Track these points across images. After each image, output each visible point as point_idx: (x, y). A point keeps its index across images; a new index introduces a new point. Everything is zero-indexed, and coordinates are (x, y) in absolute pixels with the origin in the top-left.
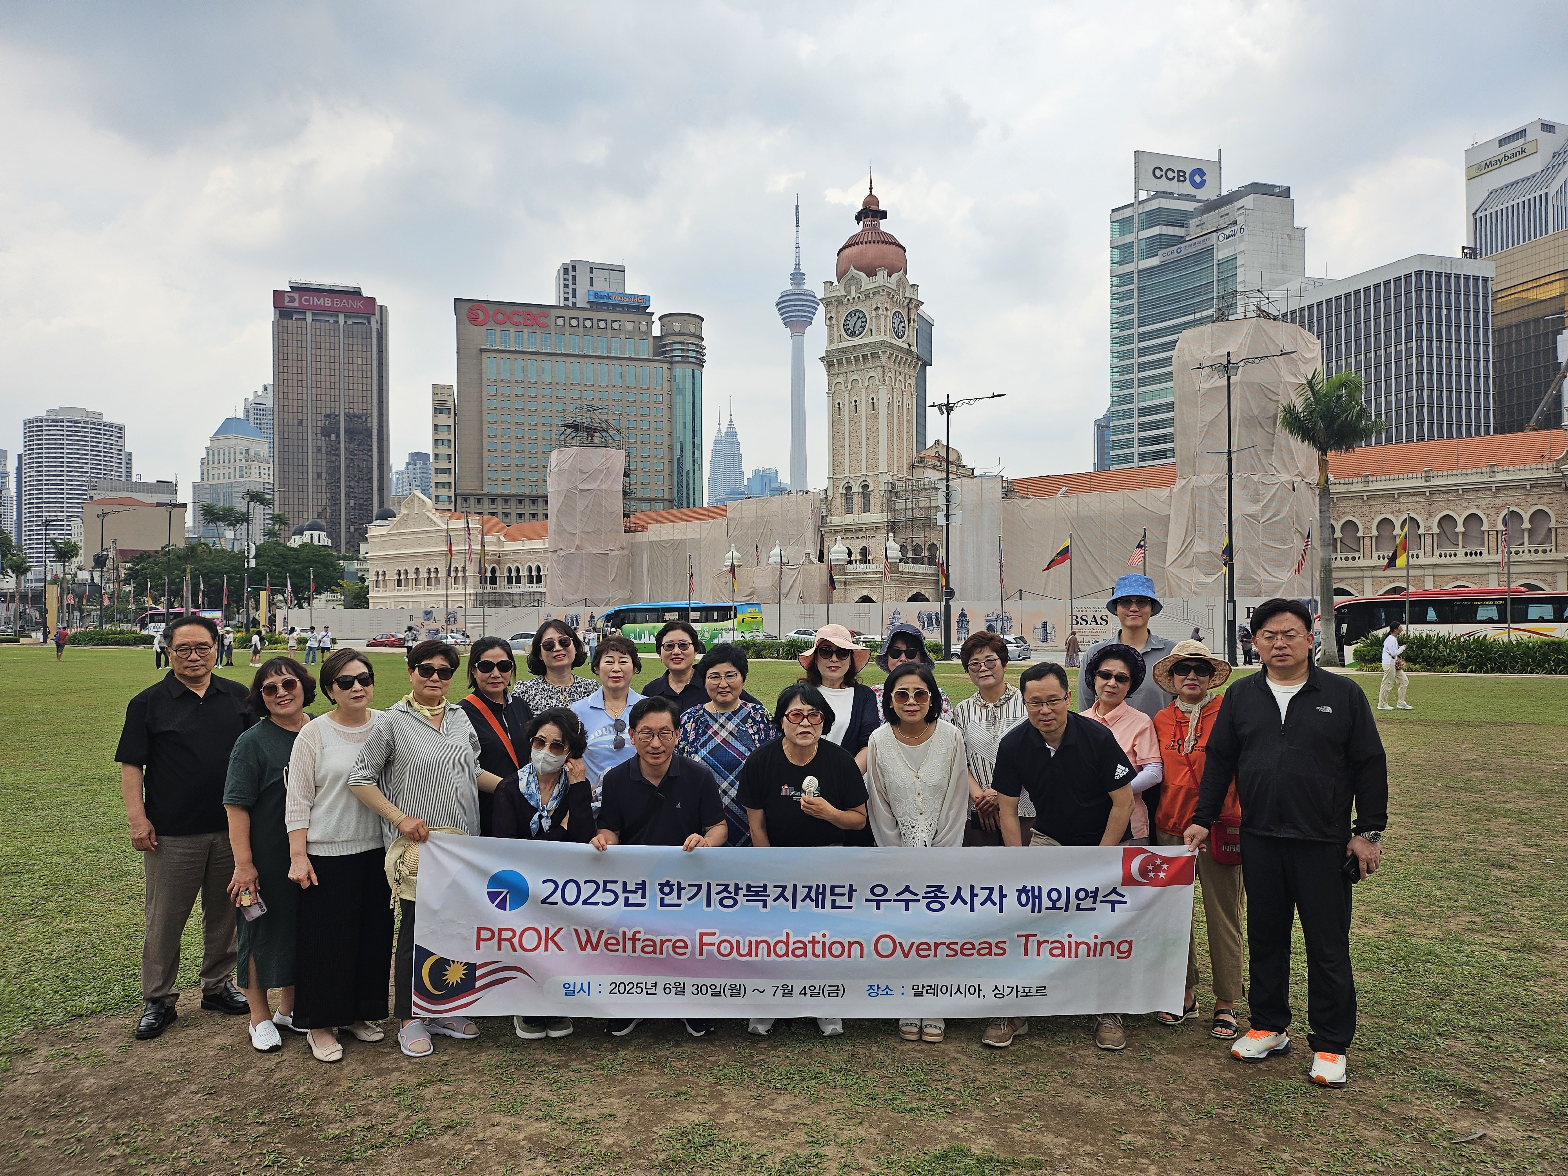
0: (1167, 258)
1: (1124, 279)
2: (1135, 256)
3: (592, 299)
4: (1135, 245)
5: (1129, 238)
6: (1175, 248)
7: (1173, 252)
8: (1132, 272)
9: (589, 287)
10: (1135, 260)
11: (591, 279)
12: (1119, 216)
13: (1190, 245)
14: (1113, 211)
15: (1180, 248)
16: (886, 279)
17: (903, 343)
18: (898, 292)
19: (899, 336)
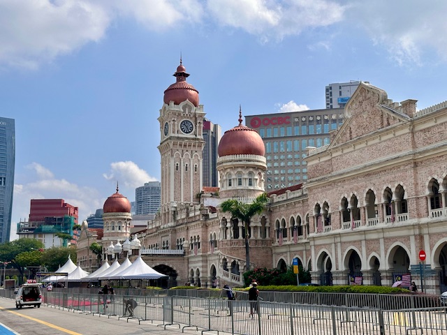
3: (340, 102)
9: (339, 96)
11: (340, 92)
16: (172, 106)
17: (190, 136)
18: (185, 111)
19: (187, 133)
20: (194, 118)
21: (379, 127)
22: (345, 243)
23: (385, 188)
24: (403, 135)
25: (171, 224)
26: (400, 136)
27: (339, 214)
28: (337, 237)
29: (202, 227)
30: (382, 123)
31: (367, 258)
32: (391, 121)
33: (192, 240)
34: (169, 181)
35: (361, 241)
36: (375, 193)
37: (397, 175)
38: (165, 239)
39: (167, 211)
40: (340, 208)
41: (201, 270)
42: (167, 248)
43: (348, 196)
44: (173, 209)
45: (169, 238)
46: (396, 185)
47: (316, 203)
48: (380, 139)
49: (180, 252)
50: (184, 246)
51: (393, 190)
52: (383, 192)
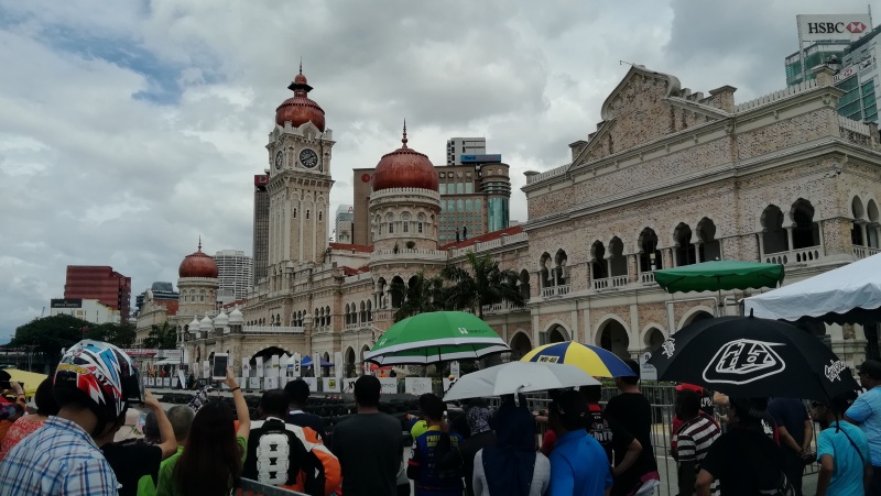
3: (464, 160)
9: (462, 153)
11: (464, 148)
12: (791, 62)
14: (787, 58)
16: (288, 128)
17: (314, 171)
18: (306, 136)
19: (309, 167)
20: (319, 147)
21: (667, 131)
22: (597, 309)
23: (677, 224)
24: (715, 140)
25: (285, 291)
26: (707, 143)
27: (586, 267)
28: (582, 301)
29: (334, 294)
30: (673, 126)
31: (640, 332)
32: (689, 121)
33: (317, 313)
34: (283, 232)
35: (628, 307)
36: (657, 233)
37: (701, 203)
38: (275, 312)
39: (278, 273)
40: (590, 258)
41: (330, 354)
42: (278, 324)
43: (605, 238)
44: (289, 271)
45: (281, 311)
46: (699, 219)
47: (542, 252)
48: (668, 150)
49: (299, 329)
50: (305, 322)
51: (693, 227)
52: (672, 231)
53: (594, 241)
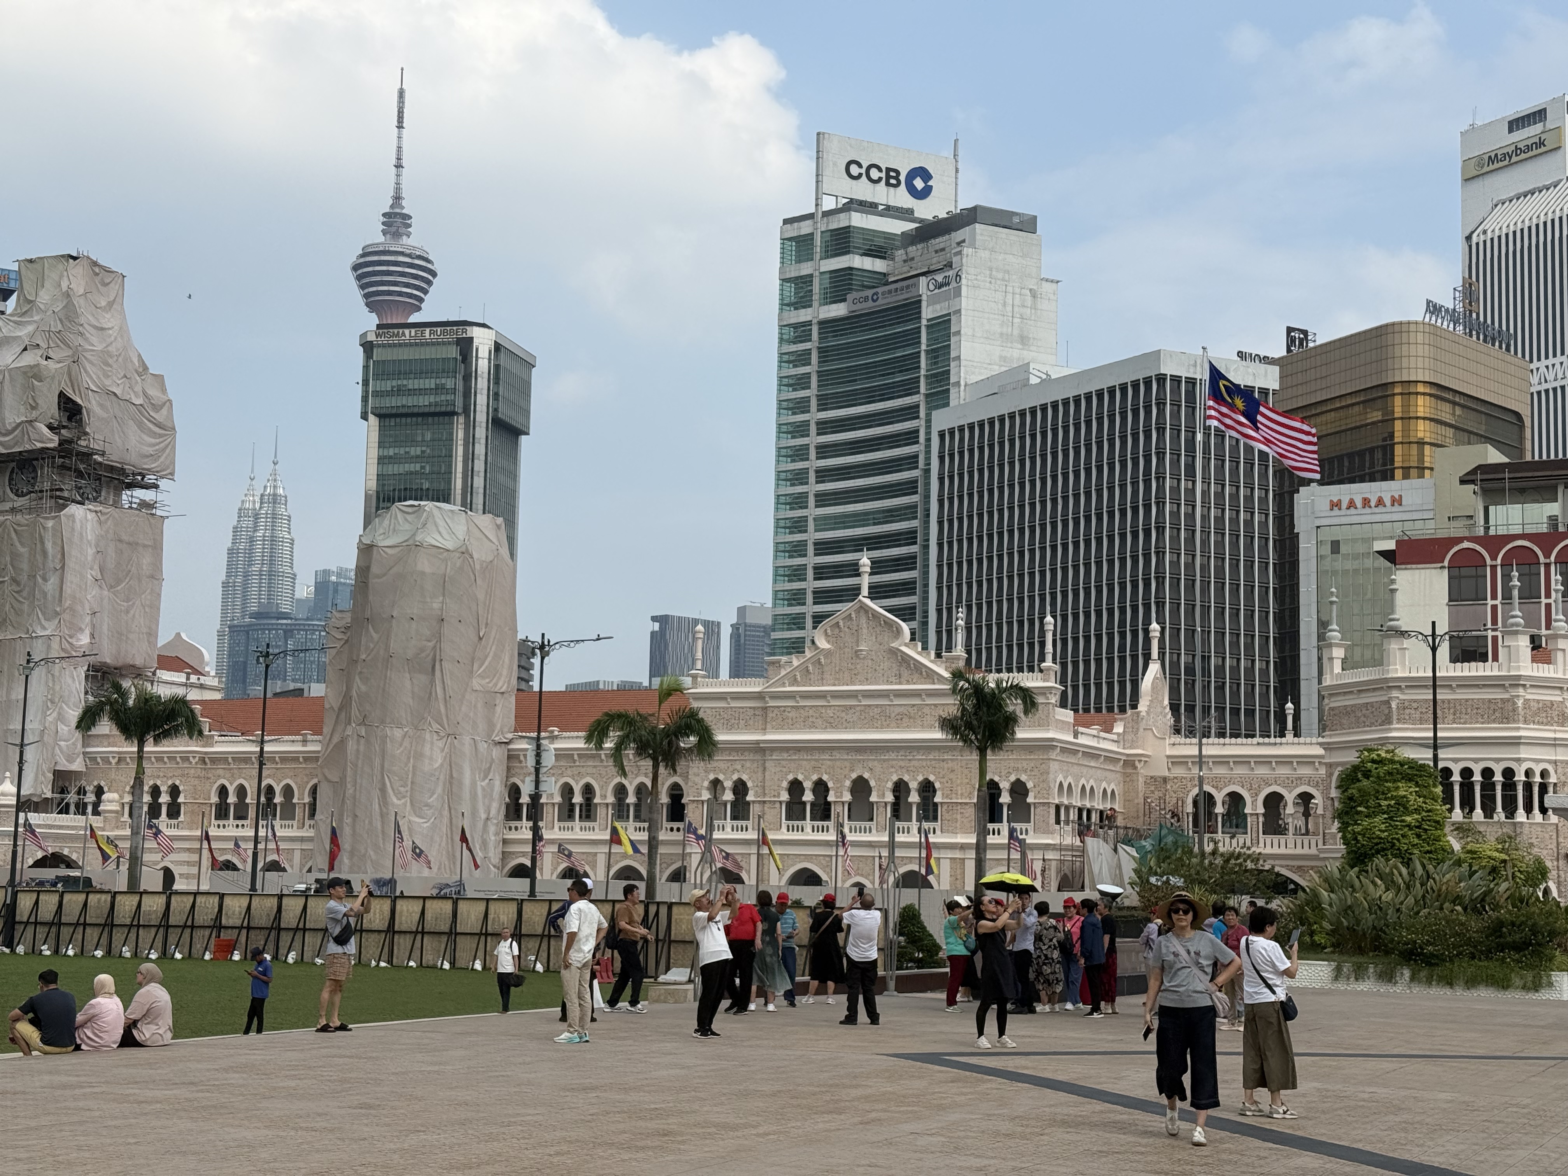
0: (859, 306)
1: (801, 331)
2: (816, 297)
4: (816, 282)
5: (806, 269)
6: (869, 293)
7: (866, 299)
8: (809, 323)
10: (815, 304)
12: (793, 231)
13: (890, 292)
14: (786, 222)
15: (876, 294)
21: (892, 681)
22: (786, 856)
23: (895, 778)
27: (778, 805)
30: (898, 676)
36: (872, 783)
40: (784, 797)
43: (807, 778)
46: (920, 778)
47: (712, 778)
51: (913, 785)
52: (890, 785)
53: (791, 777)
